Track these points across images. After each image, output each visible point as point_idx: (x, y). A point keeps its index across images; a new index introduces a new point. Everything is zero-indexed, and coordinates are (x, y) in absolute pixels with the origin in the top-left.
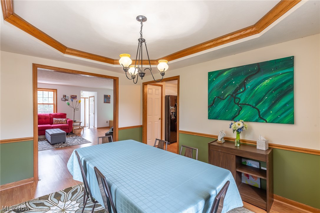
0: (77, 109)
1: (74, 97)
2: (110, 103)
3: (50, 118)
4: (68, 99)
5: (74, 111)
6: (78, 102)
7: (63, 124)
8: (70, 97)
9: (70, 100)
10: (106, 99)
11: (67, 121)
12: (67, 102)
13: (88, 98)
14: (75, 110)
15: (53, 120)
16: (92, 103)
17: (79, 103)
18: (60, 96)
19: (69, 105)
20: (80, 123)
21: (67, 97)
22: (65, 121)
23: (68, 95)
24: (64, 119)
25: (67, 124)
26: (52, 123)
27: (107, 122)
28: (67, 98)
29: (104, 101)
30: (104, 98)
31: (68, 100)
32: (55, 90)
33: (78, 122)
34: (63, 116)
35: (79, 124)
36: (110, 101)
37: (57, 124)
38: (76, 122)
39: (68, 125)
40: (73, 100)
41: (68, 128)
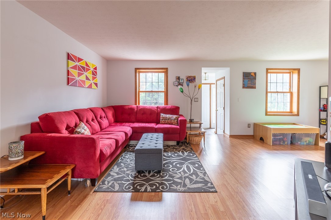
0: (196, 100)
1: (191, 80)
2: (255, 88)
3: (157, 113)
4: (183, 83)
5: (191, 103)
6: (197, 88)
7: (172, 124)
8: (185, 80)
9: (185, 84)
10: (246, 81)
11: (178, 120)
12: (180, 87)
13: (214, 84)
14: (192, 101)
15: (160, 116)
16: (221, 90)
17: (199, 89)
18: (172, 79)
19: (182, 92)
20: (201, 124)
21: (182, 79)
22: (175, 119)
23: (183, 77)
24: (175, 116)
25: (178, 125)
26: (158, 122)
27: (249, 126)
28: (181, 82)
29: (244, 84)
30: (243, 79)
31: (182, 85)
32: (166, 70)
33: (197, 123)
34: (175, 110)
35: (198, 125)
36: (255, 84)
37: (164, 124)
38: (193, 123)
39: (178, 127)
40: (190, 84)
41: (179, 134)
